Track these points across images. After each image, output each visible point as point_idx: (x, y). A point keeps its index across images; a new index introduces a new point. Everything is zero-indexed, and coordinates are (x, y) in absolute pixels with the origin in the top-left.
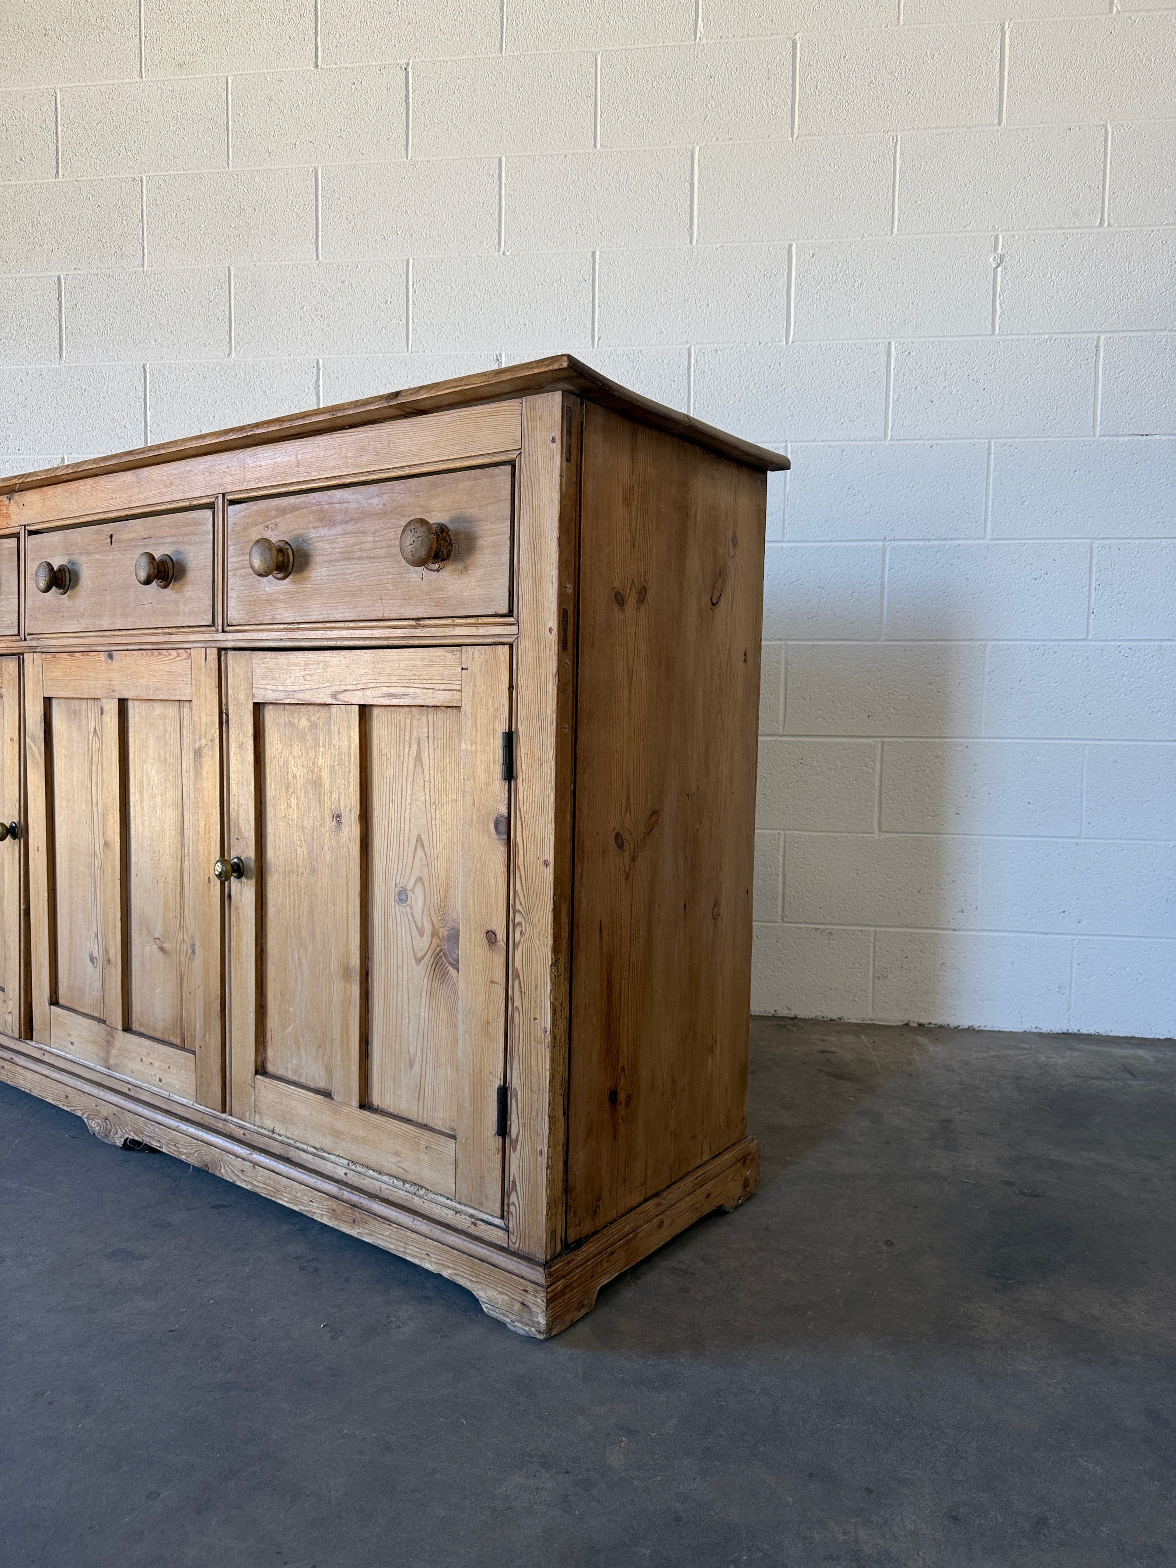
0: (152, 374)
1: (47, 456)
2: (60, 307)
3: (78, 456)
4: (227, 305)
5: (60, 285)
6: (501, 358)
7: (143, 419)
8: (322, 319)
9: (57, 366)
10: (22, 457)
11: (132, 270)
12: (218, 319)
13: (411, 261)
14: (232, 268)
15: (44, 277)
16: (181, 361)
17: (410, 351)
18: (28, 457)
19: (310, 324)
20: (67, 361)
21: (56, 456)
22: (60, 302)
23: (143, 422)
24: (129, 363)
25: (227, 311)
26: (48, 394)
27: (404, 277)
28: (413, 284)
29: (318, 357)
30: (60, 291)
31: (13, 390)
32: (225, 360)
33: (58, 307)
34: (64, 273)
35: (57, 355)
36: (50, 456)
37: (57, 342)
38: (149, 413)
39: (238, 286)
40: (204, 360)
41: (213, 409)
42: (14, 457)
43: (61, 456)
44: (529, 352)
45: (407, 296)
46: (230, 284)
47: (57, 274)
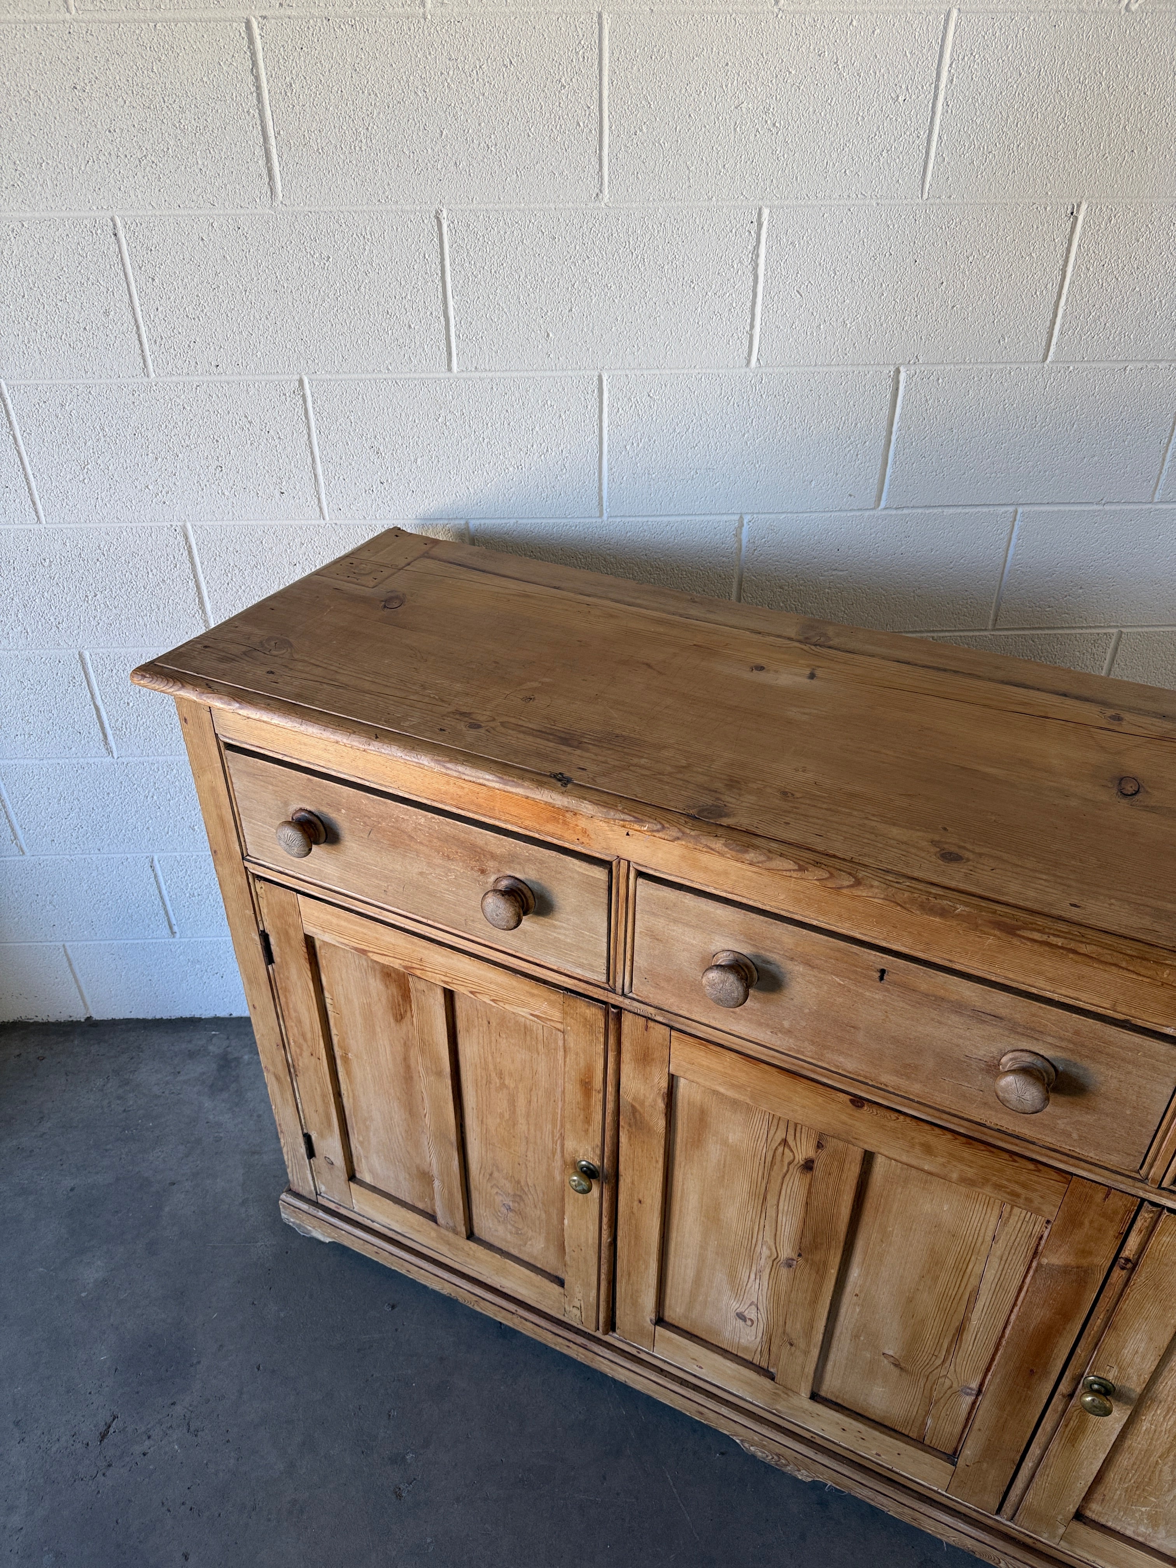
0: (453, 231)
1: (271, 377)
2: (258, 88)
3: (329, 377)
4: (596, 93)
5: (251, 41)
6: (1078, 211)
7: (441, 312)
8: (774, 130)
9: (267, 211)
10: (223, 378)
11: (401, 10)
12: (578, 124)
13: (955, 13)
14: (605, 16)
15: (216, 21)
16: (508, 206)
17: (925, 196)
18: (236, 378)
19: (752, 138)
20: (287, 202)
21: (286, 377)
22: (257, 78)
23: (442, 318)
24: (407, 208)
25: (595, 107)
26: (258, 265)
27: (937, 48)
28: (951, 65)
29: (760, 203)
30: (253, 54)
31: (187, 256)
32: (590, 205)
33: (253, 89)
34: (257, 14)
35: (266, 188)
36: (275, 377)
37: (262, 162)
38: (451, 303)
39: (616, 55)
40: (552, 206)
41: (568, 295)
42: (209, 378)
43: (297, 377)
44: (1128, 201)
45: (937, 88)
46: (601, 50)
47: (244, 14)
